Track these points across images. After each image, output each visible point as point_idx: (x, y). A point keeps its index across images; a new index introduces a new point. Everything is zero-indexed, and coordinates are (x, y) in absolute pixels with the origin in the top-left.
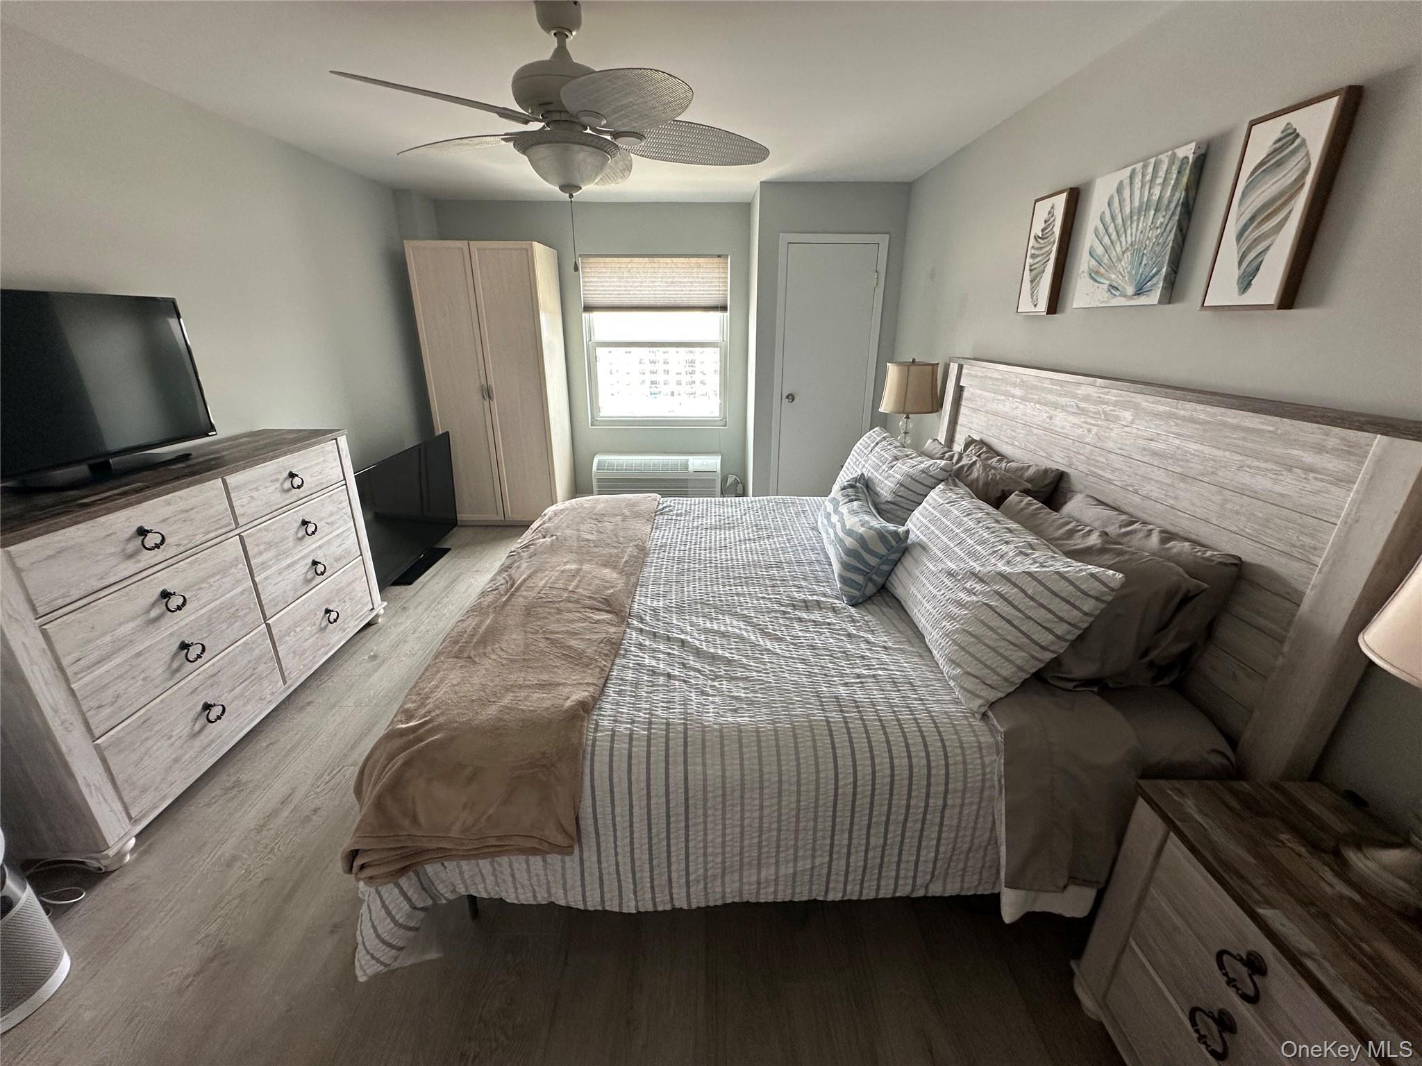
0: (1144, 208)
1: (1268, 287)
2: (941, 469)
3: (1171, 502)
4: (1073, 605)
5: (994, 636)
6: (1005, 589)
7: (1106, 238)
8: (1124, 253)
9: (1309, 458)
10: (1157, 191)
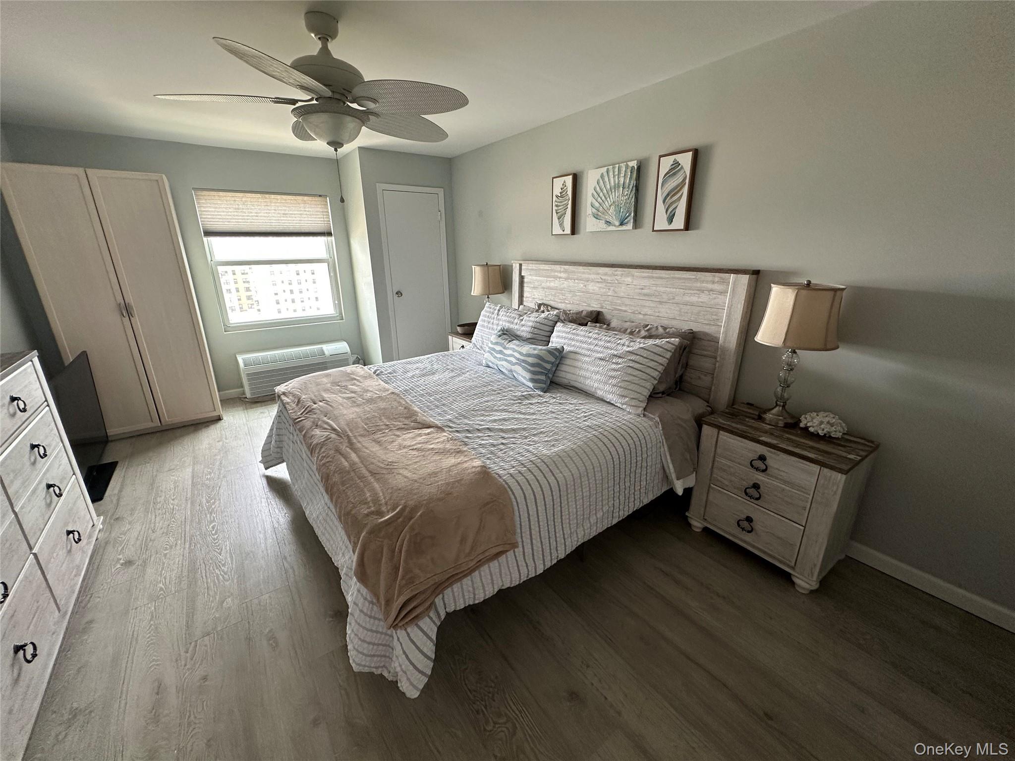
0: (617, 186)
1: (679, 222)
2: (555, 315)
3: (657, 314)
4: (663, 357)
5: (638, 379)
6: (633, 357)
7: (599, 199)
8: (610, 206)
9: (710, 286)
10: (622, 180)
